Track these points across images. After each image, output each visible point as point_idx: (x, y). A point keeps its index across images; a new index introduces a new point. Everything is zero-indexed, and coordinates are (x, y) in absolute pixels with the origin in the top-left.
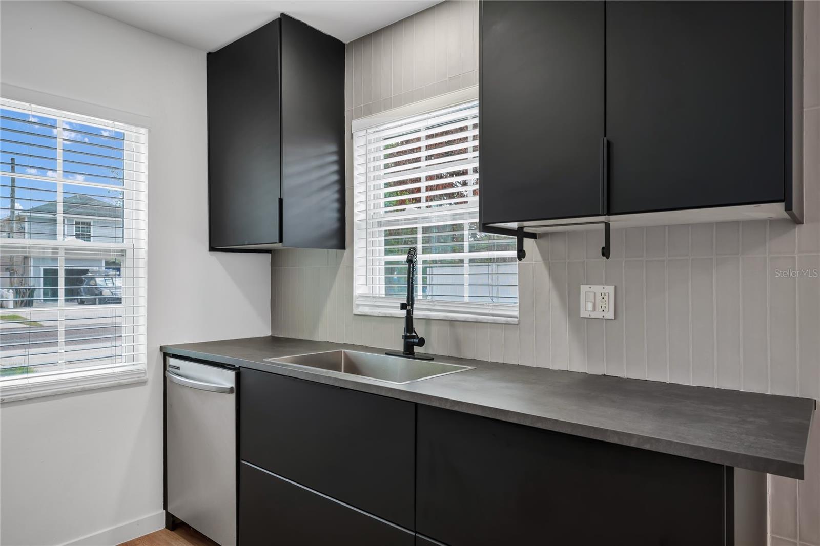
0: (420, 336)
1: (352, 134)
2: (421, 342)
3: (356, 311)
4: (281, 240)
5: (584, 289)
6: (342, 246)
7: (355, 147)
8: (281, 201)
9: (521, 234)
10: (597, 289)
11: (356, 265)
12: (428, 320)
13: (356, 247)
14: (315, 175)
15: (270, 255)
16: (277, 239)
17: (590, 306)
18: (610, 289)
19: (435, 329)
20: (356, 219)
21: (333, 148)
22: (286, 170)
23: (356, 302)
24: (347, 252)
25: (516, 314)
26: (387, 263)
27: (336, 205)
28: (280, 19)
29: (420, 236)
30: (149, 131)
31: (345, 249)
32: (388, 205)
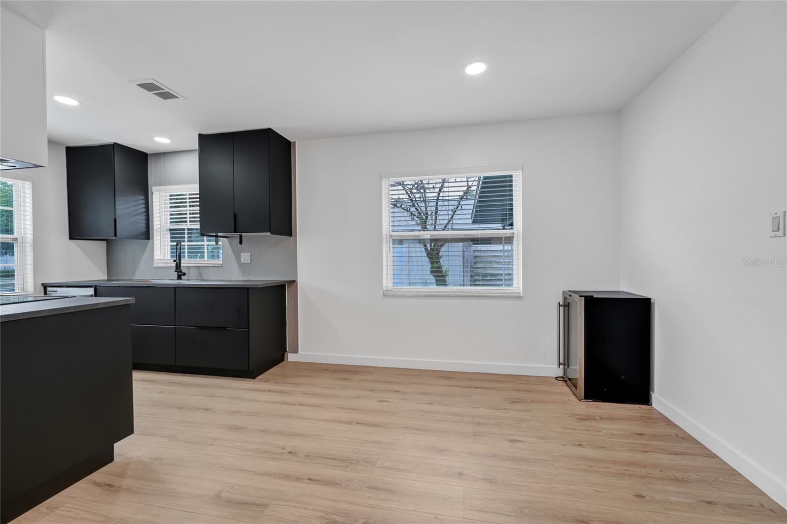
0: (183, 272)
1: (152, 193)
2: (184, 274)
3: (155, 265)
4: (116, 235)
5: (242, 254)
6: (148, 238)
7: (154, 197)
8: (115, 220)
9: (217, 236)
10: (245, 254)
11: (155, 247)
12: (189, 267)
13: (155, 239)
14: (133, 209)
15: (105, 242)
16: (113, 235)
17: (243, 259)
18: (250, 254)
19: (192, 270)
20: (155, 228)
21: (143, 197)
22: (117, 207)
23: (155, 262)
24: (150, 241)
25: (221, 263)
26: (171, 246)
27: (144, 222)
28: (113, 145)
29: (186, 232)
30: (33, 183)
31: (149, 239)
32: (171, 222)
